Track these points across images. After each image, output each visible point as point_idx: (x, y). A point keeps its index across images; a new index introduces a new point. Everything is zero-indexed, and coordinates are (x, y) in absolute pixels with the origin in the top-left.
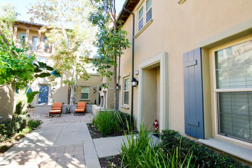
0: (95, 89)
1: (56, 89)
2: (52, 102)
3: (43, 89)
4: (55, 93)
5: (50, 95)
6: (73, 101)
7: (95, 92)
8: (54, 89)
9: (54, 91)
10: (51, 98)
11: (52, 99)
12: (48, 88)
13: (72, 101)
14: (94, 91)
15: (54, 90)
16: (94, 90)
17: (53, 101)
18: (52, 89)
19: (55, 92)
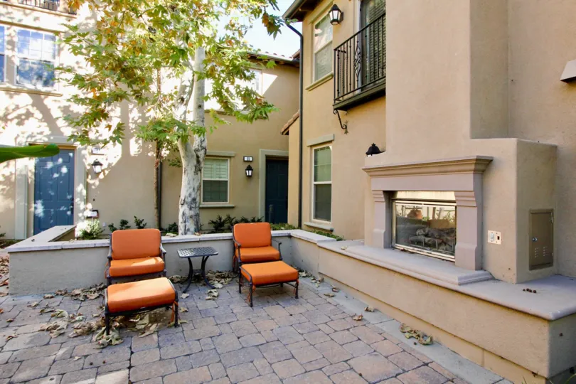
0: (252, 165)
1: (105, 166)
2: (88, 218)
3: (50, 165)
4: (100, 180)
5: (80, 188)
6: (192, 213)
7: (249, 177)
8: (96, 163)
9: (98, 174)
10: (87, 201)
11: (90, 206)
12: (70, 163)
13: (188, 213)
14: (249, 173)
15: (98, 169)
16: (249, 168)
17: (95, 214)
18: (88, 167)
19: (101, 176)
